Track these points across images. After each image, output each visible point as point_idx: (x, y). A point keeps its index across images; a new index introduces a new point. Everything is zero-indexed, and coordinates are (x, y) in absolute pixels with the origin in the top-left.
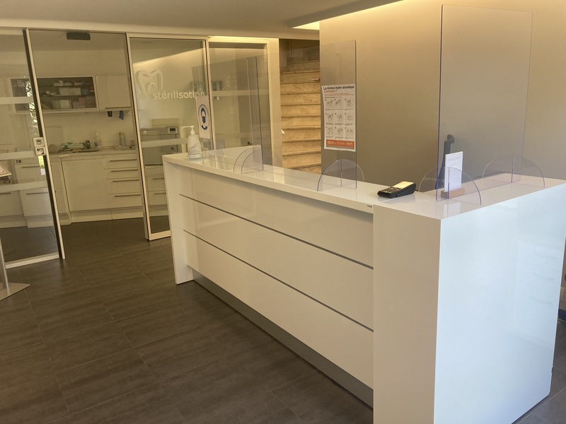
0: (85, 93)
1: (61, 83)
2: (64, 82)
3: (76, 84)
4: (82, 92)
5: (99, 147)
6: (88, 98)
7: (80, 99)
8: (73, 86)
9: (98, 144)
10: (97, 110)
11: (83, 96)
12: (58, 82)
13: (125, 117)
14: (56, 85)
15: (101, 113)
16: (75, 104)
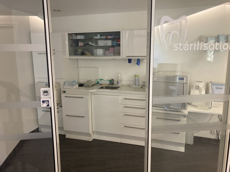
0: (114, 44)
1: (98, 37)
2: (101, 36)
3: (109, 37)
4: (112, 43)
5: (120, 85)
6: (116, 48)
7: (111, 49)
8: (107, 39)
9: (119, 82)
10: (121, 57)
11: (113, 46)
12: (97, 36)
13: (141, 64)
14: (95, 37)
15: (124, 60)
16: (107, 52)
